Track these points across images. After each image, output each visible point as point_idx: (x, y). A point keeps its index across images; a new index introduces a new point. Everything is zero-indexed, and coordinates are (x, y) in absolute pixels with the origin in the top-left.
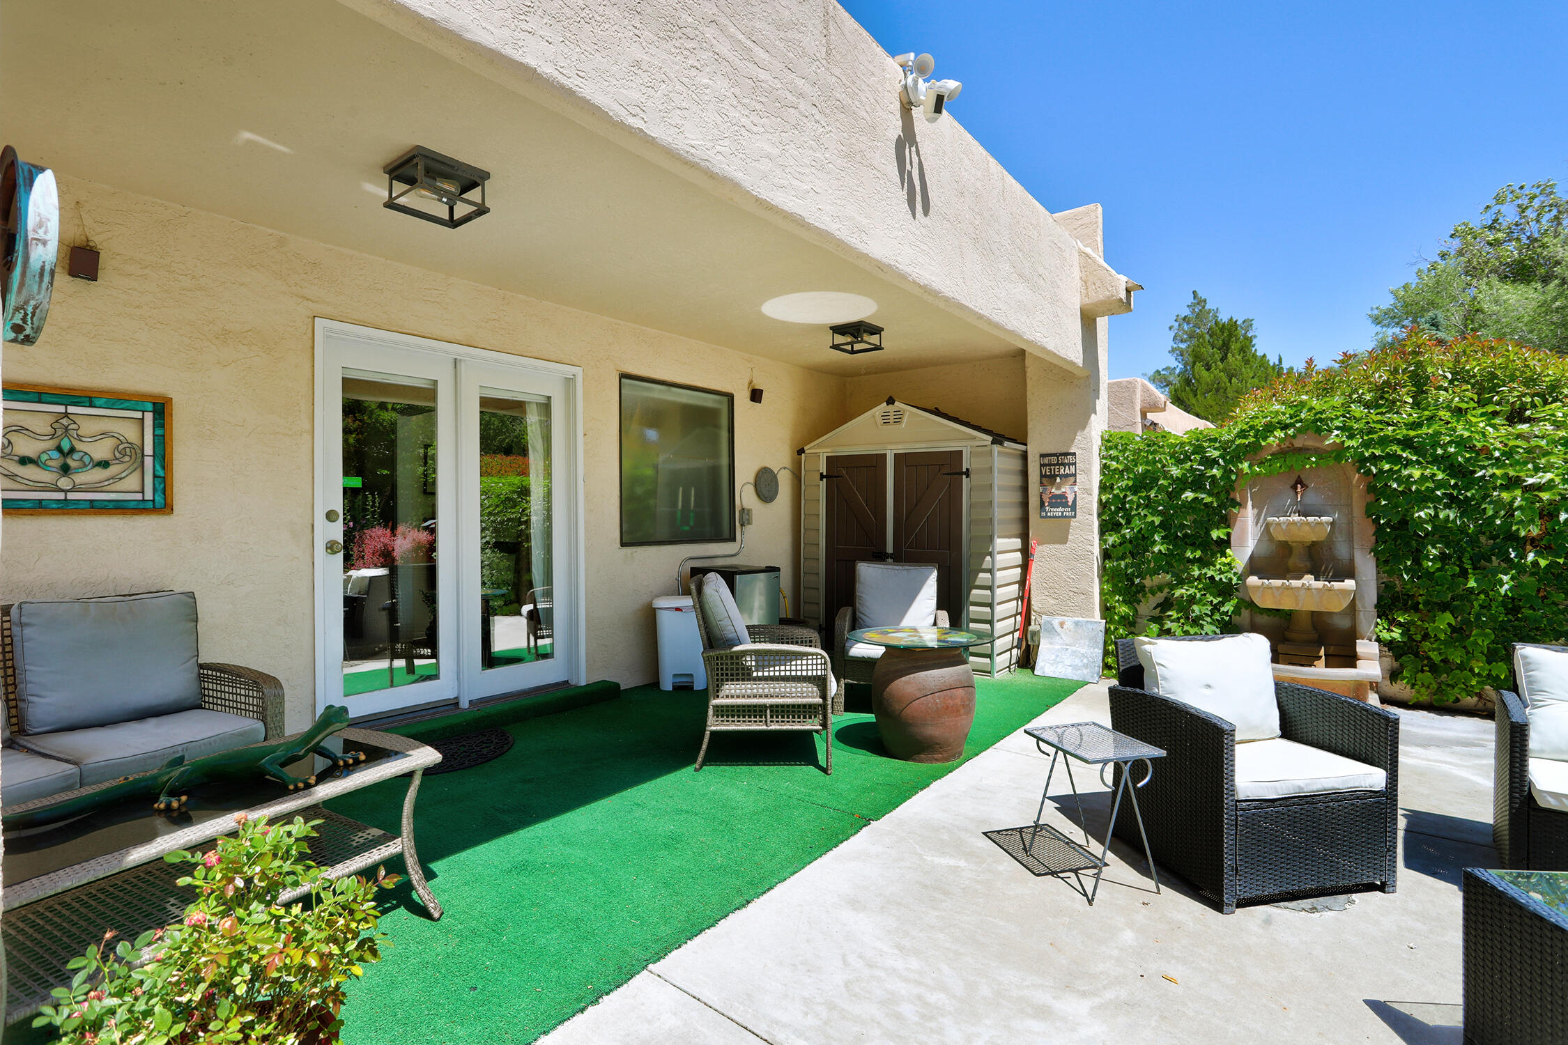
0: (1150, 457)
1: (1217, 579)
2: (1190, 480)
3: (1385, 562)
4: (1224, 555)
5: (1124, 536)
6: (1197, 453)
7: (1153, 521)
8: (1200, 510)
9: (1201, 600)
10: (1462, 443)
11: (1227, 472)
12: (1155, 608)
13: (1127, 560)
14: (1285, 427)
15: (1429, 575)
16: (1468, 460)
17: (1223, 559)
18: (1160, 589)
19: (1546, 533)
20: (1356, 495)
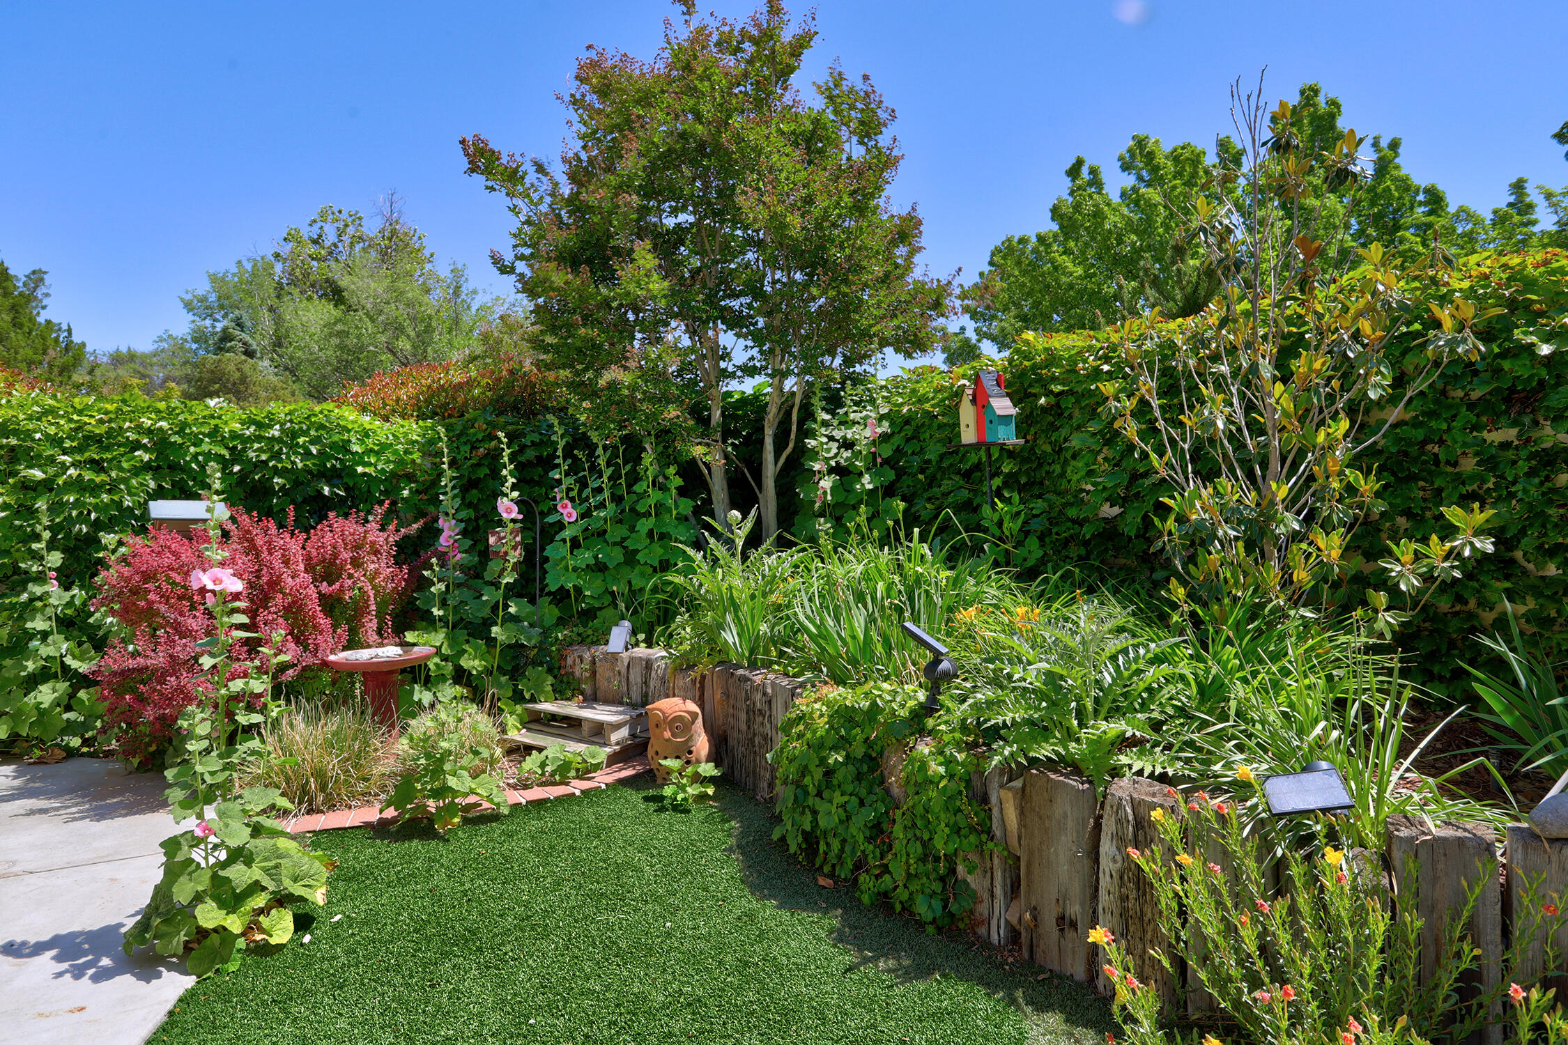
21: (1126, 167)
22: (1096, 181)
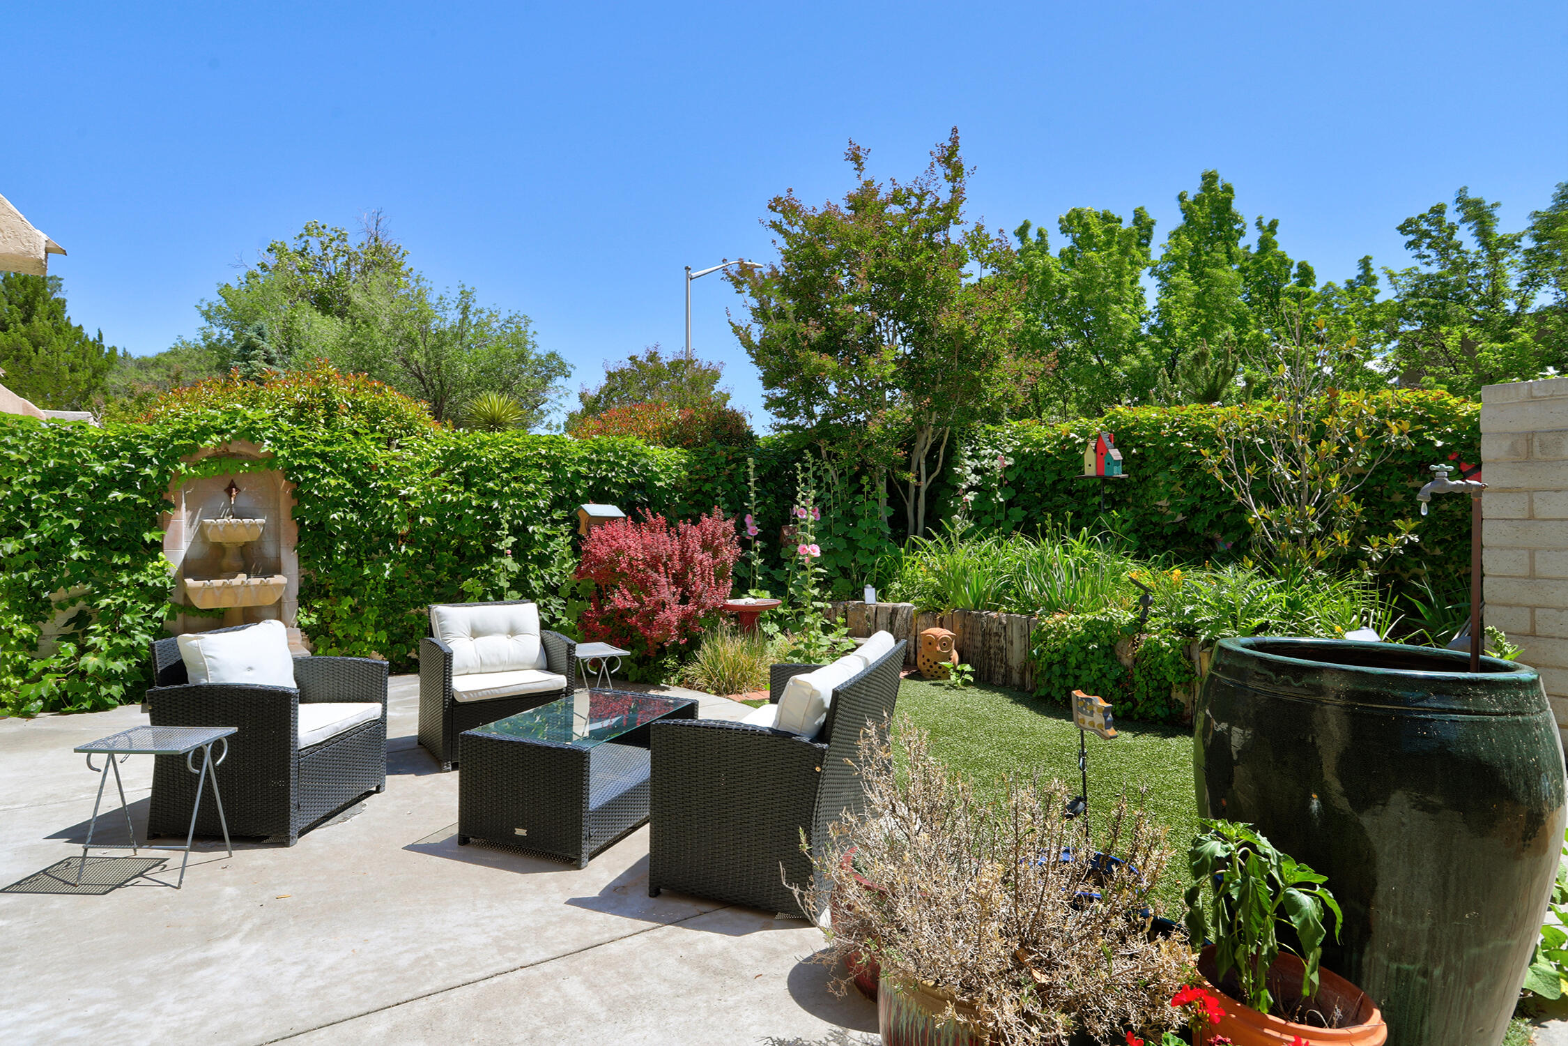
0: (66, 450)
1: (150, 584)
2: (118, 478)
3: (305, 558)
4: (156, 559)
5: (28, 542)
6: (126, 450)
7: (71, 525)
8: (129, 511)
9: (132, 608)
10: (362, 461)
11: (163, 472)
12: (66, 625)
13: (32, 571)
14: (221, 432)
15: (338, 566)
16: (365, 474)
17: (156, 563)
18: (73, 601)
19: (410, 531)
20: (282, 499)
21: (1064, 230)
22: (1042, 244)
